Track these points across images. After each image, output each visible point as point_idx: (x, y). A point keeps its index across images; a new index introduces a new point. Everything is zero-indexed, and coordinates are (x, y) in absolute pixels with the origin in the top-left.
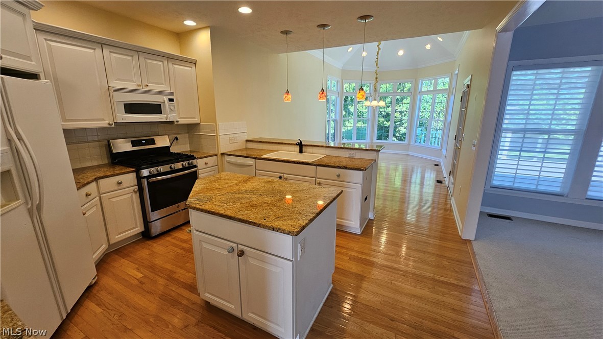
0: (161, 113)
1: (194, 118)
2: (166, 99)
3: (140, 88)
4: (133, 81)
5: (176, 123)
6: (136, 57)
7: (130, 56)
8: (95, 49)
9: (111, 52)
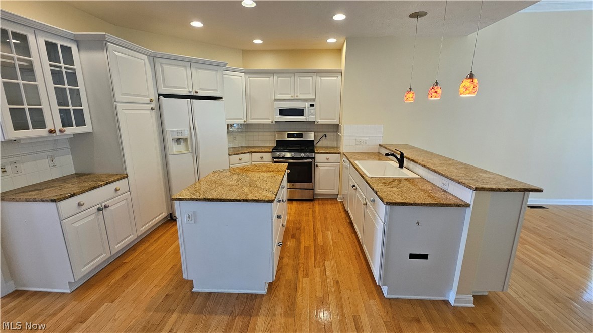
0: (303, 115)
1: (334, 120)
2: (307, 105)
3: (293, 98)
4: (288, 94)
5: (316, 123)
6: (293, 78)
7: (289, 77)
8: (270, 77)
9: (278, 77)
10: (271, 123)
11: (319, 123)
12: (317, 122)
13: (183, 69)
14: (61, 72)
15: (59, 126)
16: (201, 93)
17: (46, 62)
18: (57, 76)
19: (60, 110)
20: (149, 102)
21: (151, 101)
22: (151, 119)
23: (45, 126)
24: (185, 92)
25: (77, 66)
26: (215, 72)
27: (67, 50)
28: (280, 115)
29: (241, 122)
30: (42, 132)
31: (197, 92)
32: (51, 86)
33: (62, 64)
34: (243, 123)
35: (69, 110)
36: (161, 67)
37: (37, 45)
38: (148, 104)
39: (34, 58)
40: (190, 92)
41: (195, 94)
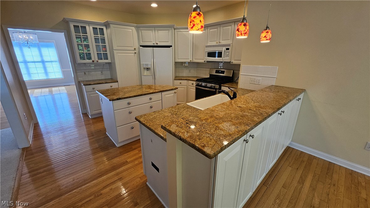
0: (222, 57)
2: (224, 49)
3: (218, 44)
4: (215, 41)
7: (216, 28)
8: (205, 30)
9: (210, 29)
10: (204, 62)
11: (233, 63)
12: (232, 62)
13: (151, 31)
14: (99, 39)
15: (97, 59)
16: (159, 44)
17: (93, 35)
18: (96, 40)
19: (97, 53)
20: (134, 49)
21: (135, 49)
22: (134, 58)
23: (91, 59)
24: (151, 44)
25: (106, 36)
26: (167, 31)
27: (102, 30)
28: (208, 57)
29: (189, 61)
30: (90, 61)
31: (157, 44)
32: (94, 44)
33: (99, 36)
34: (190, 61)
35: (101, 53)
36: (141, 31)
37: (89, 29)
38: (133, 50)
39: (88, 34)
40: (154, 44)
41: (156, 45)
